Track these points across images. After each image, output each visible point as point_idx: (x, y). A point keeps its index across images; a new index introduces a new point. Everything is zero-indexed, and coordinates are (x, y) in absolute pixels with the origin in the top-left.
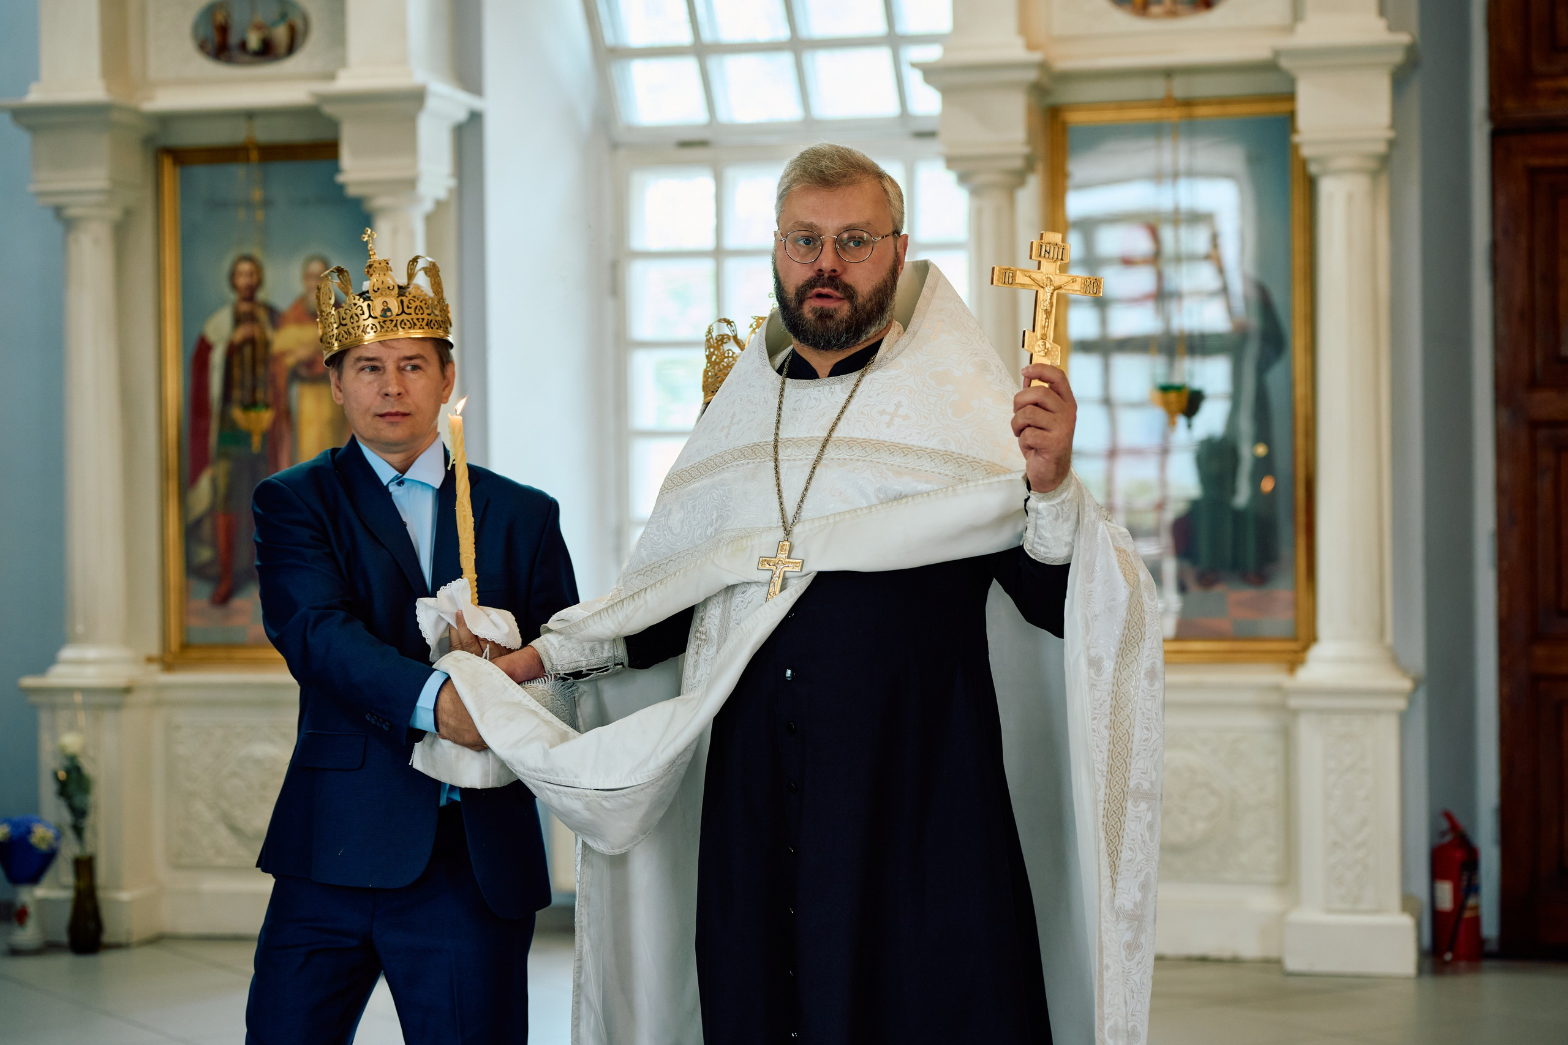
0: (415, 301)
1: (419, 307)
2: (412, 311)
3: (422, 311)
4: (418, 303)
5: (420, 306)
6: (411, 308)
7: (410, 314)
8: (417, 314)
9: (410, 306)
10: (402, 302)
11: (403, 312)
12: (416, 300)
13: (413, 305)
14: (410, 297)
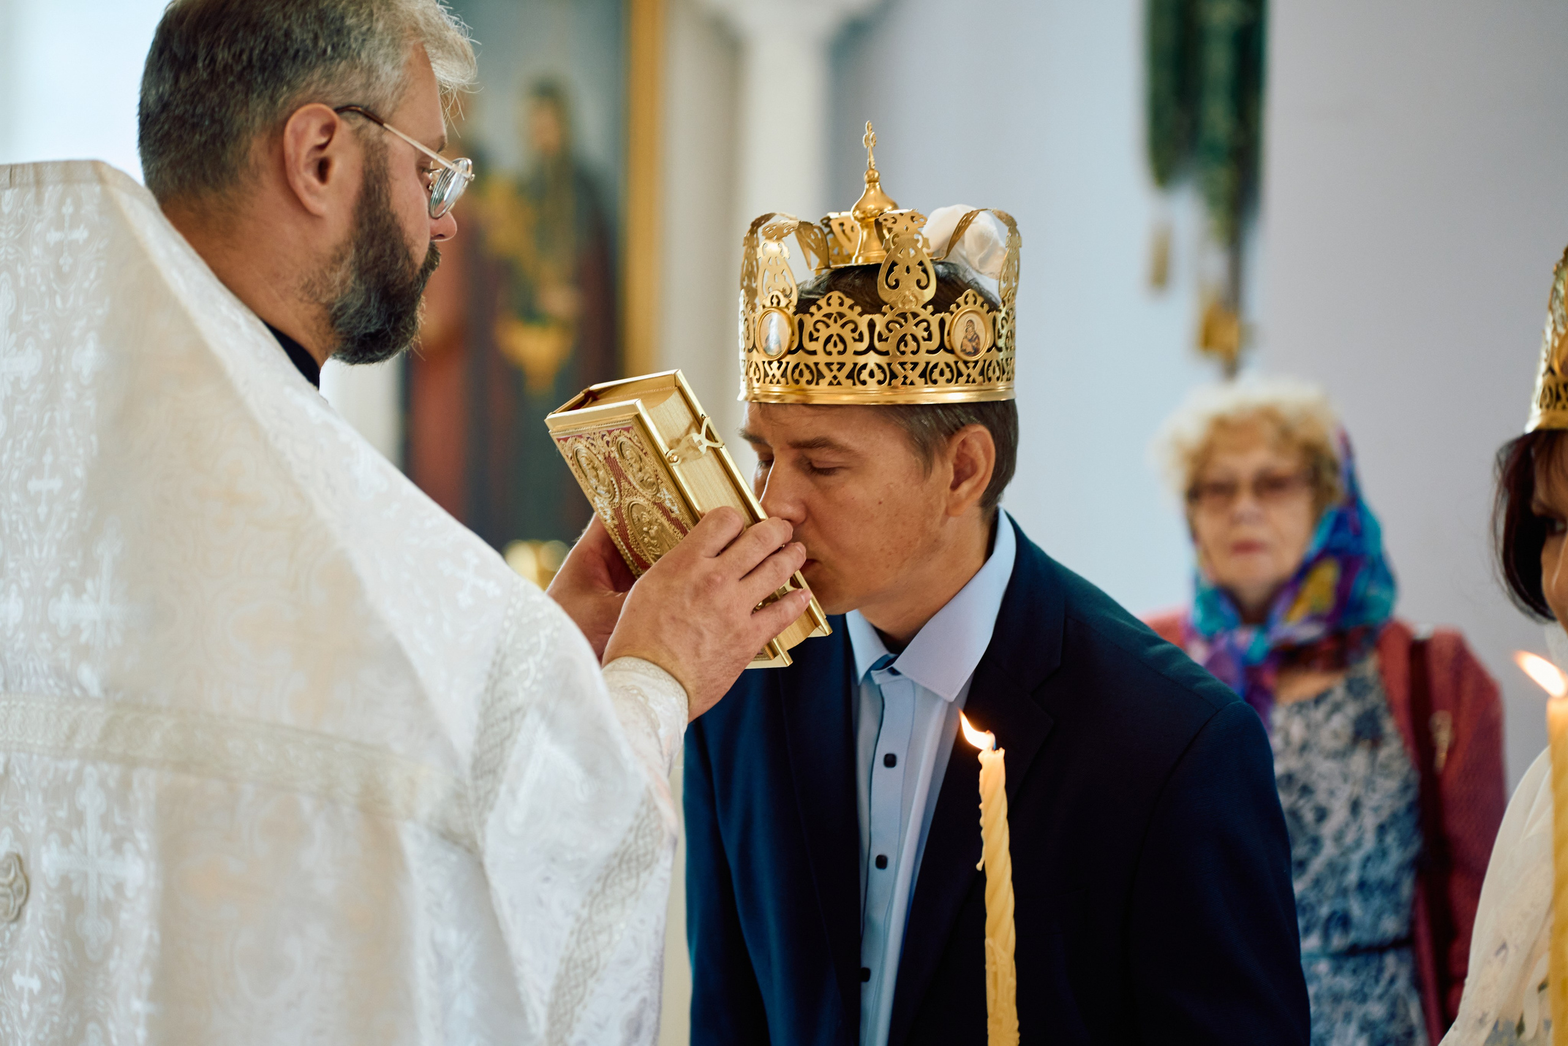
0: (828, 326)
1: (835, 338)
2: (817, 346)
3: (840, 347)
4: (835, 329)
5: (838, 335)
6: (817, 339)
7: (814, 353)
8: (830, 353)
9: (816, 335)
10: (801, 324)
11: (801, 346)
12: (831, 322)
13: (824, 333)
14: (818, 316)
